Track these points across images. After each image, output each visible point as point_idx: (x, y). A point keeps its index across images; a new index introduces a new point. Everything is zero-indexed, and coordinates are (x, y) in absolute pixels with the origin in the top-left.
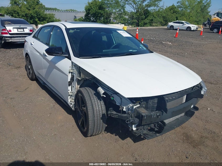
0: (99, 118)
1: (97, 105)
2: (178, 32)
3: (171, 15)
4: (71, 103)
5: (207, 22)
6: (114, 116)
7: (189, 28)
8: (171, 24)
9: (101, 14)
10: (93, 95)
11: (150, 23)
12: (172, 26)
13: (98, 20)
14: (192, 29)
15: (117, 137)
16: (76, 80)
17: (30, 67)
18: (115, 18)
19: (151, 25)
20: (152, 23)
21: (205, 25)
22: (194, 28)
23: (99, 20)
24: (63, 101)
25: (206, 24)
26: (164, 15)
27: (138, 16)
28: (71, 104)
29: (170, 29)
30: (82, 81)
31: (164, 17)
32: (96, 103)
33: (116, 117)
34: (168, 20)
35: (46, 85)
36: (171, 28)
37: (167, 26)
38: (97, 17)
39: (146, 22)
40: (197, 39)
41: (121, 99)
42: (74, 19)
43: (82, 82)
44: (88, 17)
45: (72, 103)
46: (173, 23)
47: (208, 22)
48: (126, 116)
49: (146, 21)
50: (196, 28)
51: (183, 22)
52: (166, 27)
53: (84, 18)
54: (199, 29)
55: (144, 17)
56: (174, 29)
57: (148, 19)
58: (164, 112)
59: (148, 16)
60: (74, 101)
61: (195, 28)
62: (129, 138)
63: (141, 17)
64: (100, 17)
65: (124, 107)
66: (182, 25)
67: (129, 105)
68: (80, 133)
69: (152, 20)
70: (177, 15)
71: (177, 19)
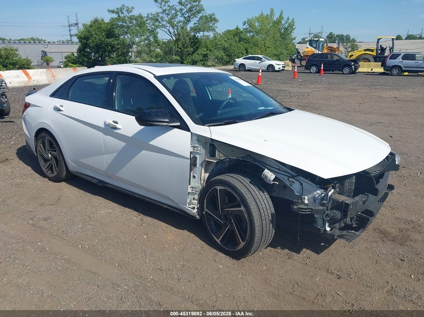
0: (268, 221)
1: (261, 200)
2: (260, 74)
3: (236, 44)
4: (190, 206)
5: (295, 56)
6: (305, 212)
7: (271, 68)
8: (240, 61)
9: (113, 47)
10: (249, 184)
11: (203, 60)
12: (242, 65)
13: (107, 58)
14: (277, 69)
15: (286, 251)
16: (202, 165)
17: (50, 155)
18: (139, 53)
19: (204, 65)
20: (207, 60)
21: (293, 61)
22: (279, 66)
23: (110, 58)
24: (166, 207)
25: (294, 59)
26: (226, 45)
27: (180, 48)
28: (194, 208)
29: (240, 71)
30: (212, 166)
31: (224, 49)
32: (260, 197)
33: (307, 213)
34: (233, 54)
35: (109, 185)
36: (241, 69)
37: (233, 64)
38: (105, 52)
39: (196, 59)
40: (292, 85)
41: (301, 184)
42: (42, 56)
43: (211, 168)
44: (86, 52)
45: (193, 206)
46: (243, 59)
47: (297, 56)
48: (322, 209)
49: (196, 57)
50: (283, 67)
51: (260, 56)
52: (232, 67)
53: (76, 55)
54: (286, 68)
55: (191, 50)
56: (245, 70)
57: (198, 54)
58: (370, 195)
59: (198, 48)
60: (196, 202)
61: (281, 66)
62: (304, 250)
63: (186, 50)
64: (110, 52)
65: (306, 197)
66: (259, 63)
67: (315, 193)
68: (224, 255)
69: (206, 56)
70: (247, 46)
71: (247, 53)
